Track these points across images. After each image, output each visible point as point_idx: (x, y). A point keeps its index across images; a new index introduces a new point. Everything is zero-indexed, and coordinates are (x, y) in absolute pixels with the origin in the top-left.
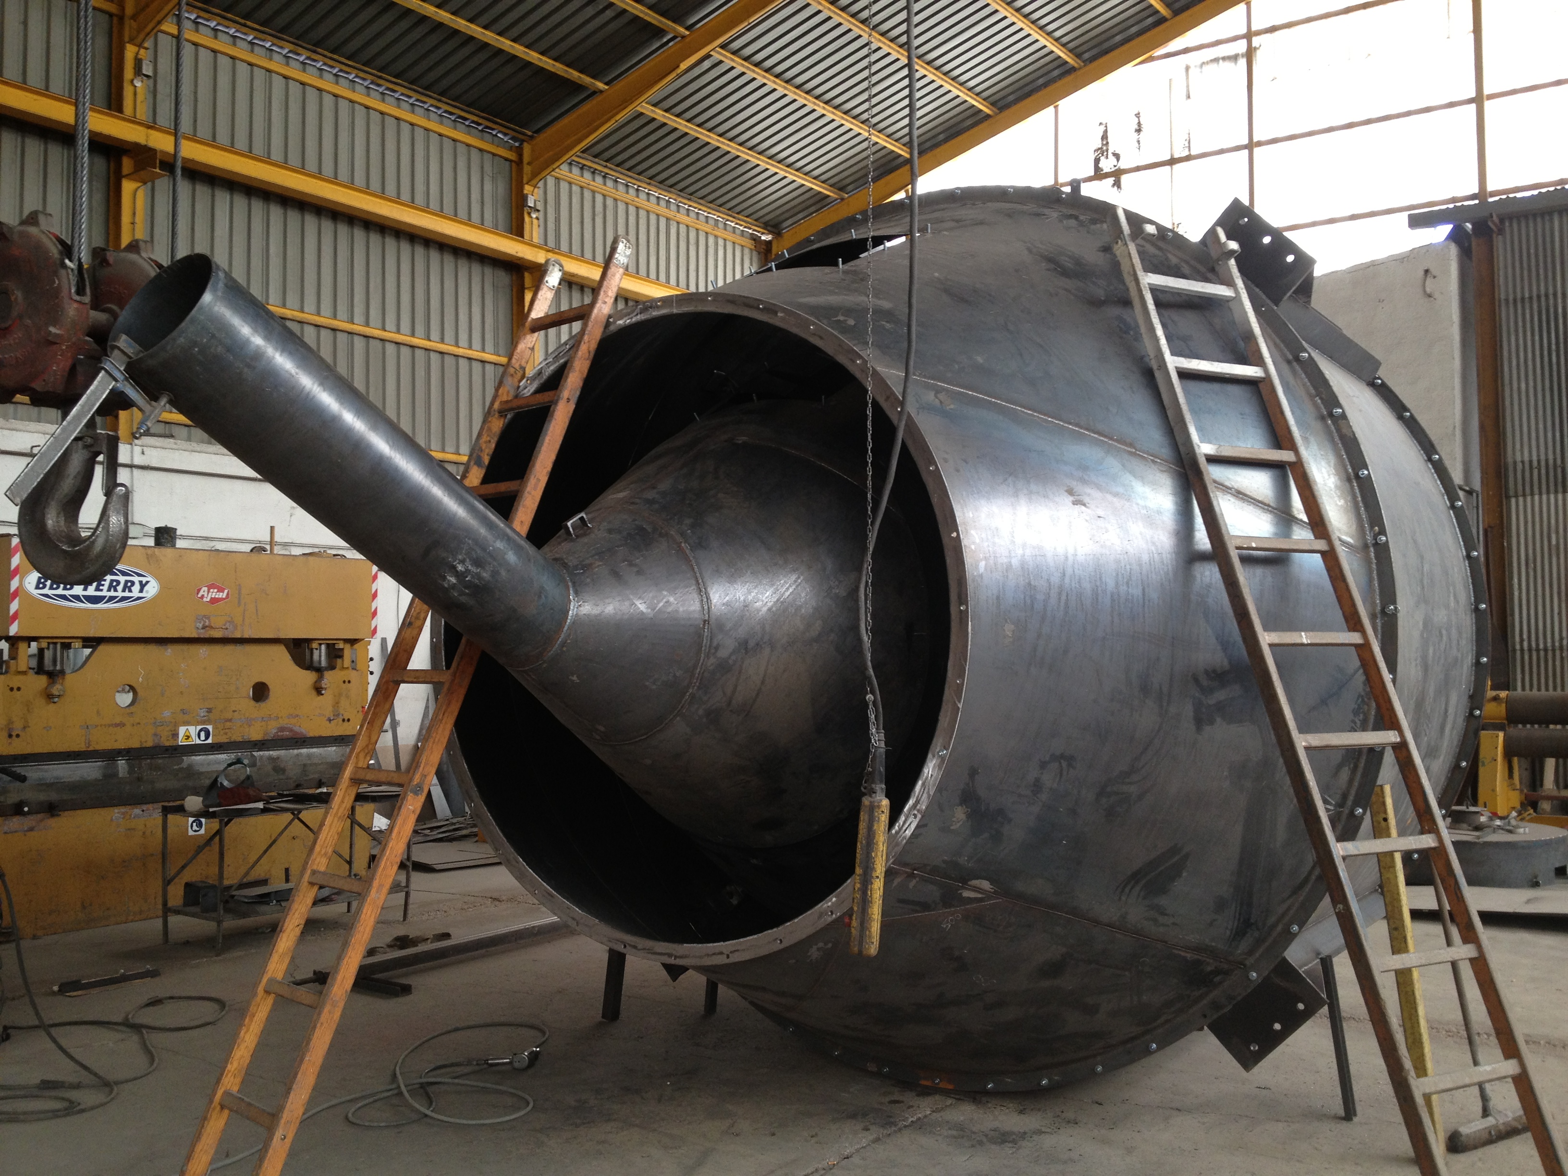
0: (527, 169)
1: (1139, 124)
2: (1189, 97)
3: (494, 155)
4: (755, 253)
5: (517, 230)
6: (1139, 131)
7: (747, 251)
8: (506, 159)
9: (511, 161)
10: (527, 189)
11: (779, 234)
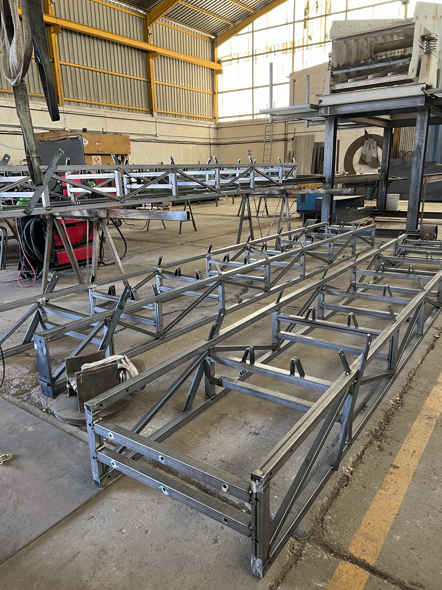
0: (148, 21)
1: (317, 6)
3: (139, 17)
4: (210, 43)
5: (146, 40)
7: (208, 42)
8: (142, 18)
9: (143, 19)
10: (149, 27)
11: (216, 36)
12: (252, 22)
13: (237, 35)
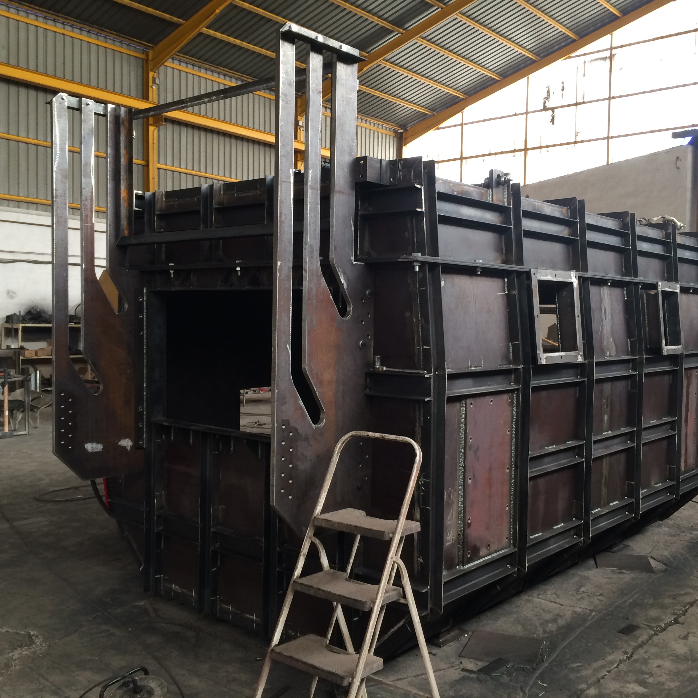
1: (563, 87)
2: (584, 75)
4: (395, 139)
6: (563, 90)
7: (392, 138)
10: (299, 118)
11: (406, 130)
12: (461, 110)
13: (438, 129)
